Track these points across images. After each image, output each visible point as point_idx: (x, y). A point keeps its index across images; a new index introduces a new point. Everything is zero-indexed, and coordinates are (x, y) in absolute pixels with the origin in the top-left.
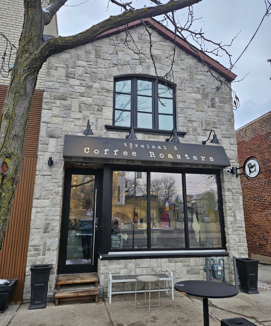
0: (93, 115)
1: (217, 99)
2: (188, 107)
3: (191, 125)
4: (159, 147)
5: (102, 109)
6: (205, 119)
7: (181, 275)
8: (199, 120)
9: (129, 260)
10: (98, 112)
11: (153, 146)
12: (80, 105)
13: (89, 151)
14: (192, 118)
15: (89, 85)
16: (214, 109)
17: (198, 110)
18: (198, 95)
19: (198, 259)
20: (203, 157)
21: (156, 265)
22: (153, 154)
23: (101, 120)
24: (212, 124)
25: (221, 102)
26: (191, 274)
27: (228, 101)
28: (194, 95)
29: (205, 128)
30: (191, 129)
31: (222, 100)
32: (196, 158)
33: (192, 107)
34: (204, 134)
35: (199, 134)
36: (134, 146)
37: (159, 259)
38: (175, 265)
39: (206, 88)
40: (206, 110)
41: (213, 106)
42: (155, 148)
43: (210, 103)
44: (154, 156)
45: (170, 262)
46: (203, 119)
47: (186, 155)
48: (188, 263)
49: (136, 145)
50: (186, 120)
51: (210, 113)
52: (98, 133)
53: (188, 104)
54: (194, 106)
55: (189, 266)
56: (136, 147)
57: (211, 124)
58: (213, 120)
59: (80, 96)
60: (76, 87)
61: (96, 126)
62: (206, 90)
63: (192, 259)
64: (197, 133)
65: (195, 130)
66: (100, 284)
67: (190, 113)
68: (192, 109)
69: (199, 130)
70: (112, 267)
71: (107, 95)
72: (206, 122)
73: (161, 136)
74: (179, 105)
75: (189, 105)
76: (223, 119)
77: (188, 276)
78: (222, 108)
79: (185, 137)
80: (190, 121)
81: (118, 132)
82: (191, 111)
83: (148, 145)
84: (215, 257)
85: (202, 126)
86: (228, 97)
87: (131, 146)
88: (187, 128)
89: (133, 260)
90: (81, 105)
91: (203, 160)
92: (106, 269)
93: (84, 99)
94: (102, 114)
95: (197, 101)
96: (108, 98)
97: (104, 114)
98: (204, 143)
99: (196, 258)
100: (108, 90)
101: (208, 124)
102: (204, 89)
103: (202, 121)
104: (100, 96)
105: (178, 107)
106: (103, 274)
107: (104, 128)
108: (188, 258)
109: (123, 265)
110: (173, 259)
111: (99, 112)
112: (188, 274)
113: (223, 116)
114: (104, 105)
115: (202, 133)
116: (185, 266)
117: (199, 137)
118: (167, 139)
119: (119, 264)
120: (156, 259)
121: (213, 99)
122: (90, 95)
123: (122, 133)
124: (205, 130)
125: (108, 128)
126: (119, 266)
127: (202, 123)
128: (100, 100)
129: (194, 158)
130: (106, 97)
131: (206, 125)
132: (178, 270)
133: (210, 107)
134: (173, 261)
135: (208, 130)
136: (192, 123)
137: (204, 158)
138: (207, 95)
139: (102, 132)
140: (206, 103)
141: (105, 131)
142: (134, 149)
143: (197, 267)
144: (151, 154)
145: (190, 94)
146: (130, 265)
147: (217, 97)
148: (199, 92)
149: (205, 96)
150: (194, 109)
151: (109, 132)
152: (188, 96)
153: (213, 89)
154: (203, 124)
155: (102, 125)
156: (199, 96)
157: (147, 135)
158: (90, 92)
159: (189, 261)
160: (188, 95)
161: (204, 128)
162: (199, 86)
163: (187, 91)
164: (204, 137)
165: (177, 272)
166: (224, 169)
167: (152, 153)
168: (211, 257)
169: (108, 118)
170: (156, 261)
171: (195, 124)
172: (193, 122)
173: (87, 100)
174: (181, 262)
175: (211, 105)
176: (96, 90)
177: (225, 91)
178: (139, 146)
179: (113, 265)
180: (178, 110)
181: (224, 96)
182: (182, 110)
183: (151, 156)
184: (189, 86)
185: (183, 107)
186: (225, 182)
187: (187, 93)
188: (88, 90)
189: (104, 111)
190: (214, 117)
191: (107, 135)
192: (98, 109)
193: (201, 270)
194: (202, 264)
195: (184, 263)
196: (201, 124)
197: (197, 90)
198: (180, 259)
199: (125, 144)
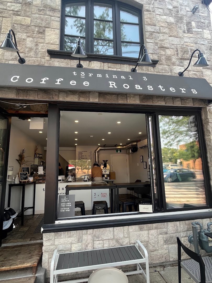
0: (31, 39)
1: (193, 24)
2: (158, 31)
3: (163, 53)
4: (123, 77)
5: (44, 31)
6: (180, 46)
7: (156, 246)
8: (172, 47)
9: (84, 231)
10: (38, 35)
11: (114, 76)
12: (13, 25)
13: (17, 80)
14: (164, 44)
15: (27, 2)
16: (191, 35)
17: (171, 34)
18: (170, 17)
19: (178, 223)
20: (182, 89)
21: (121, 236)
22: (114, 85)
23: (42, 44)
24: (190, 52)
25: (198, 27)
26: (170, 244)
27: (207, 27)
28: (165, 17)
29: (182, 57)
30: (163, 57)
31: (199, 24)
32: (174, 89)
33: (164, 31)
34: (181, 64)
35: (174, 64)
36: (87, 75)
37: (126, 228)
38: (148, 234)
39: (179, 10)
40: (181, 35)
41: (189, 30)
42: (116, 77)
43: (186, 27)
44: (115, 87)
45: (141, 229)
46: (179, 46)
47: (160, 86)
48: (165, 230)
49: (90, 74)
50: (157, 47)
51: (186, 40)
52: (37, 60)
53: (158, 28)
54: (166, 30)
55: (166, 233)
56: (90, 76)
57: (188, 52)
58: (190, 47)
59: (14, 14)
60: (9, 4)
61: (36, 52)
62: (180, 13)
63: (170, 224)
64: (172, 63)
65: (168, 58)
66: (43, 266)
67: (162, 38)
68: (164, 33)
69: (174, 59)
70: (61, 241)
71: (51, 14)
72: (182, 49)
73: (125, 66)
74: (148, 28)
75: (160, 29)
76: (203, 46)
77: (165, 246)
78: (200, 34)
79: (156, 68)
80: (162, 48)
81: (66, 60)
82: (163, 36)
83: (107, 75)
84: (200, 220)
85: (177, 54)
86: (207, 21)
87: (83, 75)
88: (158, 56)
89: (90, 231)
90: (15, 25)
91: (183, 92)
92: (52, 245)
93: (19, 18)
94: (44, 37)
95: (169, 24)
96: (52, 18)
97: (46, 37)
98: (181, 74)
99: (175, 222)
100: (53, 8)
101: (185, 52)
102: (178, 12)
103: (177, 49)
104: (42, 16)
105: (146, 30)
106: (46, 252)
107: (47, 54)
108: (166, 223)
109: (76, 238)
110: (145, 226)
111: (40, 35)
112: (165, 245)
113: (202, 43)
114: (47, 26)
115: (177, 63)
116: (161, 234)
117: (174, 67)
118: (132, 69)
119: (70, 237)
120: (122, 227)
121: (189, 24)
122: (28, 13)
123: (72, 61)
124: (181, 59)
125: (52, 54)
126: (70, 240)
127: (177, 51)
128: (42, 20)
129: (171, 90)
130: (50, 17)
131: (182, 53)
132: (152, 239)
133: (186, 32)
134: (145, 228)
135: (186, 59)
136: (164, 51)
137: (184, 90)
138: (181, 18)
139: (43, 60)
140: (181, 27)
141: (48, 58)
142: (87, 78)
143: (177, 234)
144: (111, 85)
145: (161, 16)
146: (85, 237)
147: (193, 21)
148: (172, 15)
149: (179, 19)
150: (167, 34)
151: (53, 59)
152: (157, 19)
153: (188, 12)
154: (179, 51)
155: (44, 51)
156: (172, 20)
157: (106, 64)
158: (28, 10)
159: (166, 227)
160: (158, 17)
161: (180, 56)
162: (171, 7)
163: (157, 13)
164: (180, 67)
165: (151, 243)
166: (207, 107)
167: (112, 83)
168: (196, 220)
169: (52, 42)
170: (122, 230)
171: (169, 52)
172: (165, 49)
173: (23, 20)
174: (156, 228)
175: (187, 30)
176: (37, 9)
177: (203, 14)
178: (95, 75)
179: (62, 239)
180: (146, 35)
181: (202, 20)
182: (151, 34)
183: (111, 87)
184: (159, 7)
185: (152, 30)
186: (209, 123)
187: (156, 15)
188: (24, 8)
189: (47, 34)
190: (192, 45)
191: (50, 63)
192: (38, 31)
193: (182, 237)
194: (184, 230)
195: (161, 230)
196: (175, 52)
197: (168, 12)
198: (155, 225)
199: (74, 73)
